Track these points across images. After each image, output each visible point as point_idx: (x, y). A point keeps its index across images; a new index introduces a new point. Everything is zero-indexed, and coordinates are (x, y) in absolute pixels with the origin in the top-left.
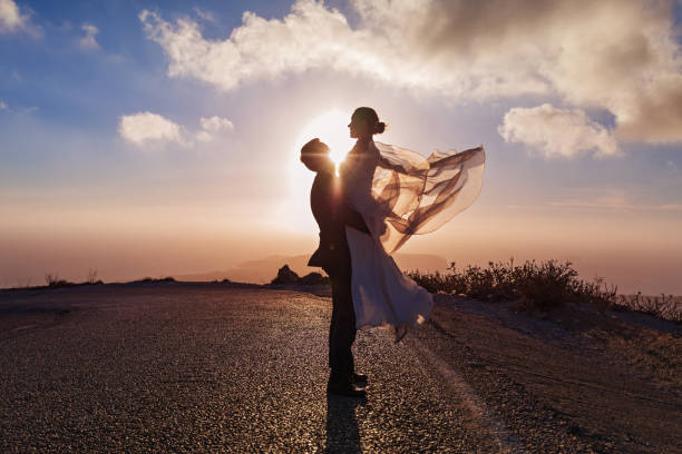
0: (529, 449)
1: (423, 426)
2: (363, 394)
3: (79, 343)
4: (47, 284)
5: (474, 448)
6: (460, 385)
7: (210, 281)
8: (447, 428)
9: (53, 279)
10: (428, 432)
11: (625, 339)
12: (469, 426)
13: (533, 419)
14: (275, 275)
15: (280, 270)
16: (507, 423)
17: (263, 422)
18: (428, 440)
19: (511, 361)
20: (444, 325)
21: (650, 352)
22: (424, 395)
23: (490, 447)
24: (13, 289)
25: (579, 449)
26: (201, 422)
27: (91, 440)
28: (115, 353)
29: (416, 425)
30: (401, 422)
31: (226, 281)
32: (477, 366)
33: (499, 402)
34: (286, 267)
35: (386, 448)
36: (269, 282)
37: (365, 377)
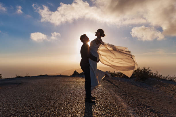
0: (139, 116)
1: (110, 110)
2: (94, 102)
3: (22, 91)
4: (16, 77)
5: (124, 116)
6: (120, 99)
7: (56, 75)
8: (117, 110)
9: (18, 76)
10: (112, 112)
11: (165, 87)
12: (123, 110)
13: (140, 108)
14: (73, 73)
15: (74, 72)
16: (133, 109)
17: (68, 110)
18: (112, 114)
19: (134, 93)
20: (116, 84)
21: (172, 90)
22: (111, 102)
23: (128, 115)
24: (8, 78)
25: (153, 115)
26: (51, 110)
27: (22, 115)
28: (31, 93)
29: (108, 110)
30: (105, 109)
31: (60, 75)
32: (125, 94)
33: (131, 103)
34: (76, 71)
35: (100, 116)
36: (71, 75)
37: (95, 98)
